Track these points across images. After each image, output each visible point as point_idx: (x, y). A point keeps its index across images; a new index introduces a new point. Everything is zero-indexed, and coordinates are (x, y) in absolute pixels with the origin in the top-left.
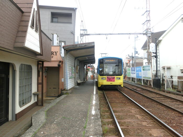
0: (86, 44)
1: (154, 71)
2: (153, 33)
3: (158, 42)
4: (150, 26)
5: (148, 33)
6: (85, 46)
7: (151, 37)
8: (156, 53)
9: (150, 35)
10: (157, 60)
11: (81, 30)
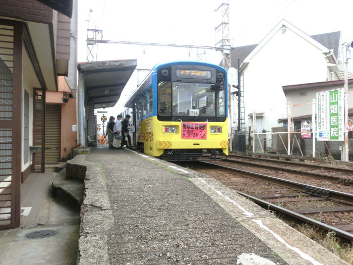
0: (123, 62)
1: (234, 123)
2: (234, 48)
3: (242, 66)
4: (228, 34)
5: (225, 47)
6: (121, 64)
7: (229, 56)
8: (238, 87)
9: (228, 52)
10: (239, 100)
11: (88, 30)
